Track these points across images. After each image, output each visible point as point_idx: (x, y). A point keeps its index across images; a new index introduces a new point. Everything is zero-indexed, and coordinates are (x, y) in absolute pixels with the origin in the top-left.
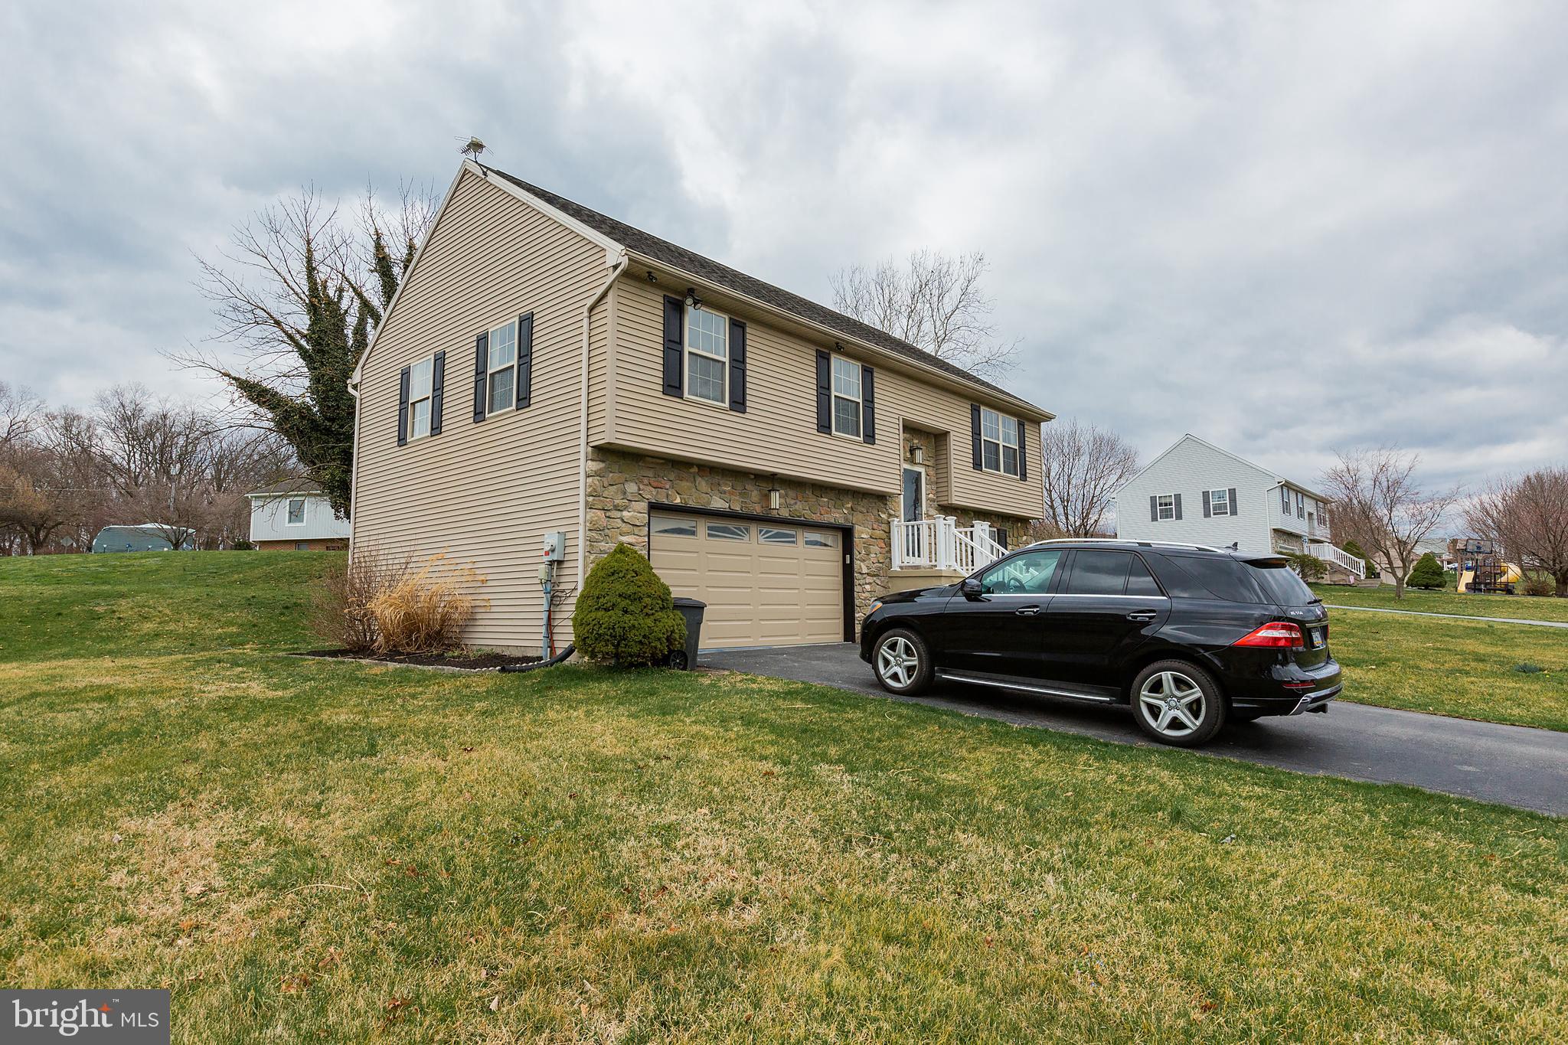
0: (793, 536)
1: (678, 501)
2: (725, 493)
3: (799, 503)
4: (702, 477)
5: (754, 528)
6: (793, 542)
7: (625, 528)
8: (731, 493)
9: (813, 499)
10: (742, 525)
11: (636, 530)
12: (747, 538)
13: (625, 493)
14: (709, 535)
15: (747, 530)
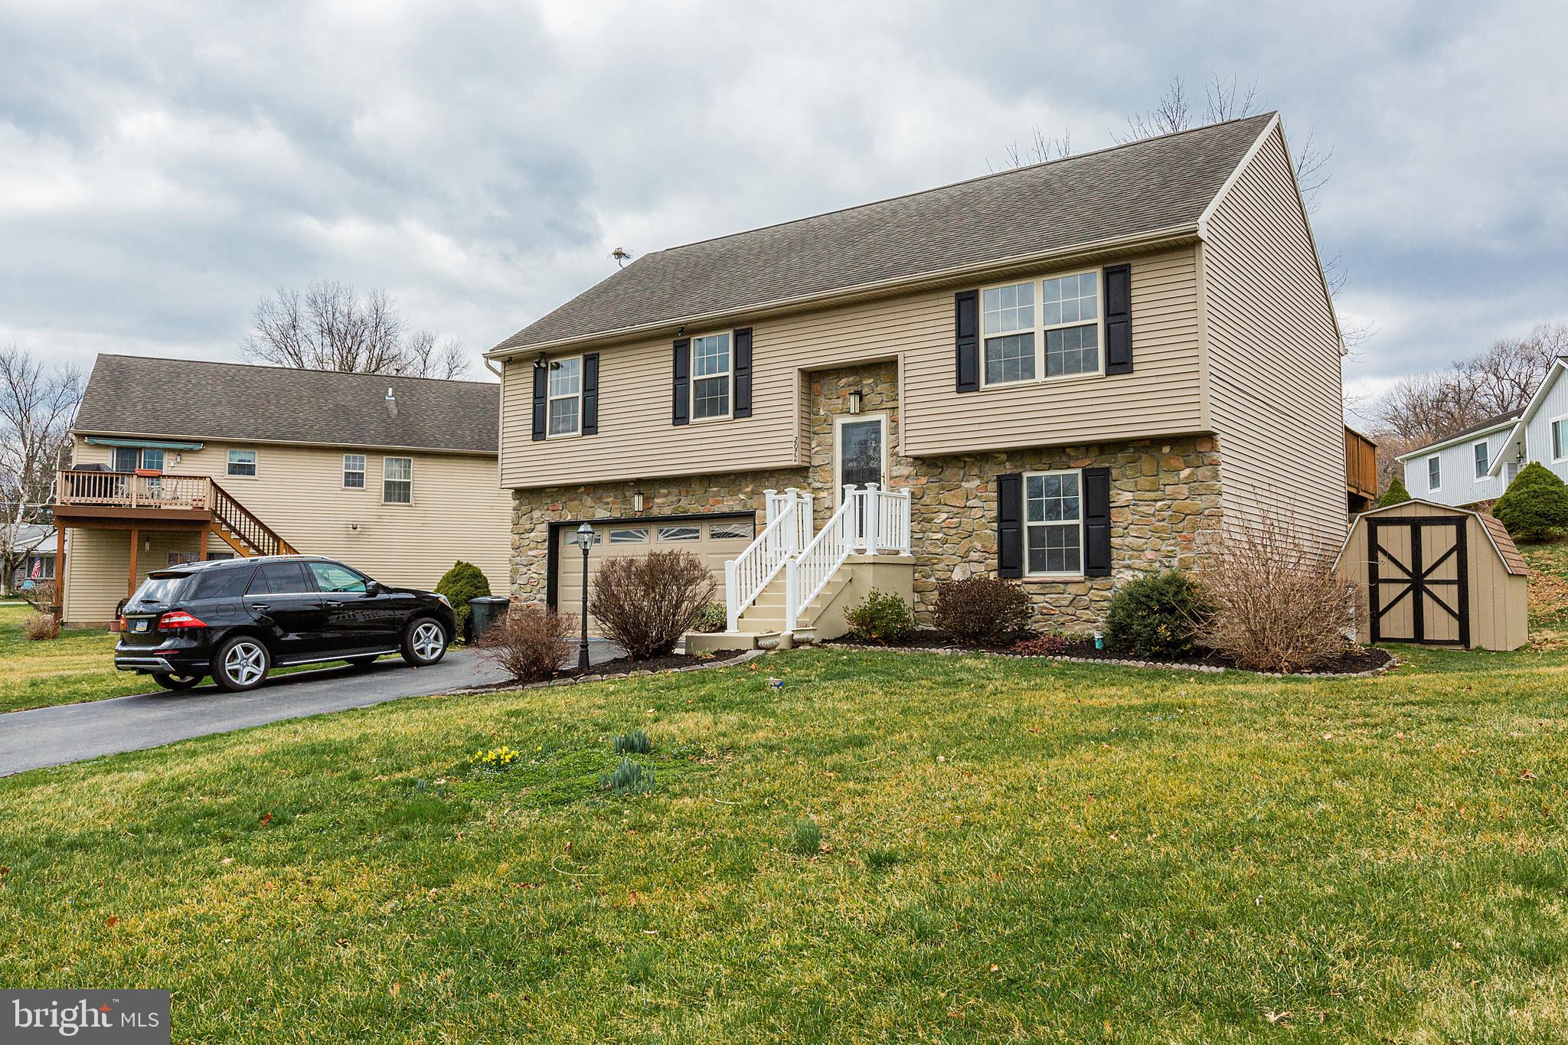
0: (697, 531)
1: (569, 518)
2: (608, 503)
3: (683, 499)
4: (588, 495)
5: (654, 530)
6: (698, 537)
7: (533, 545)
8: (614, 503)
9: (700, 492)
10: (642, 528)
11: (539, 545)
12: (646, 539)
13: (532, 519)
14: (613, 541)
15: (647, 531)
